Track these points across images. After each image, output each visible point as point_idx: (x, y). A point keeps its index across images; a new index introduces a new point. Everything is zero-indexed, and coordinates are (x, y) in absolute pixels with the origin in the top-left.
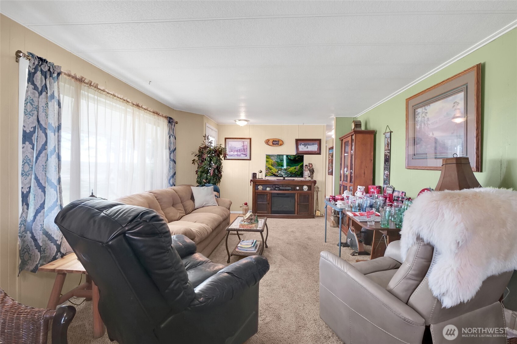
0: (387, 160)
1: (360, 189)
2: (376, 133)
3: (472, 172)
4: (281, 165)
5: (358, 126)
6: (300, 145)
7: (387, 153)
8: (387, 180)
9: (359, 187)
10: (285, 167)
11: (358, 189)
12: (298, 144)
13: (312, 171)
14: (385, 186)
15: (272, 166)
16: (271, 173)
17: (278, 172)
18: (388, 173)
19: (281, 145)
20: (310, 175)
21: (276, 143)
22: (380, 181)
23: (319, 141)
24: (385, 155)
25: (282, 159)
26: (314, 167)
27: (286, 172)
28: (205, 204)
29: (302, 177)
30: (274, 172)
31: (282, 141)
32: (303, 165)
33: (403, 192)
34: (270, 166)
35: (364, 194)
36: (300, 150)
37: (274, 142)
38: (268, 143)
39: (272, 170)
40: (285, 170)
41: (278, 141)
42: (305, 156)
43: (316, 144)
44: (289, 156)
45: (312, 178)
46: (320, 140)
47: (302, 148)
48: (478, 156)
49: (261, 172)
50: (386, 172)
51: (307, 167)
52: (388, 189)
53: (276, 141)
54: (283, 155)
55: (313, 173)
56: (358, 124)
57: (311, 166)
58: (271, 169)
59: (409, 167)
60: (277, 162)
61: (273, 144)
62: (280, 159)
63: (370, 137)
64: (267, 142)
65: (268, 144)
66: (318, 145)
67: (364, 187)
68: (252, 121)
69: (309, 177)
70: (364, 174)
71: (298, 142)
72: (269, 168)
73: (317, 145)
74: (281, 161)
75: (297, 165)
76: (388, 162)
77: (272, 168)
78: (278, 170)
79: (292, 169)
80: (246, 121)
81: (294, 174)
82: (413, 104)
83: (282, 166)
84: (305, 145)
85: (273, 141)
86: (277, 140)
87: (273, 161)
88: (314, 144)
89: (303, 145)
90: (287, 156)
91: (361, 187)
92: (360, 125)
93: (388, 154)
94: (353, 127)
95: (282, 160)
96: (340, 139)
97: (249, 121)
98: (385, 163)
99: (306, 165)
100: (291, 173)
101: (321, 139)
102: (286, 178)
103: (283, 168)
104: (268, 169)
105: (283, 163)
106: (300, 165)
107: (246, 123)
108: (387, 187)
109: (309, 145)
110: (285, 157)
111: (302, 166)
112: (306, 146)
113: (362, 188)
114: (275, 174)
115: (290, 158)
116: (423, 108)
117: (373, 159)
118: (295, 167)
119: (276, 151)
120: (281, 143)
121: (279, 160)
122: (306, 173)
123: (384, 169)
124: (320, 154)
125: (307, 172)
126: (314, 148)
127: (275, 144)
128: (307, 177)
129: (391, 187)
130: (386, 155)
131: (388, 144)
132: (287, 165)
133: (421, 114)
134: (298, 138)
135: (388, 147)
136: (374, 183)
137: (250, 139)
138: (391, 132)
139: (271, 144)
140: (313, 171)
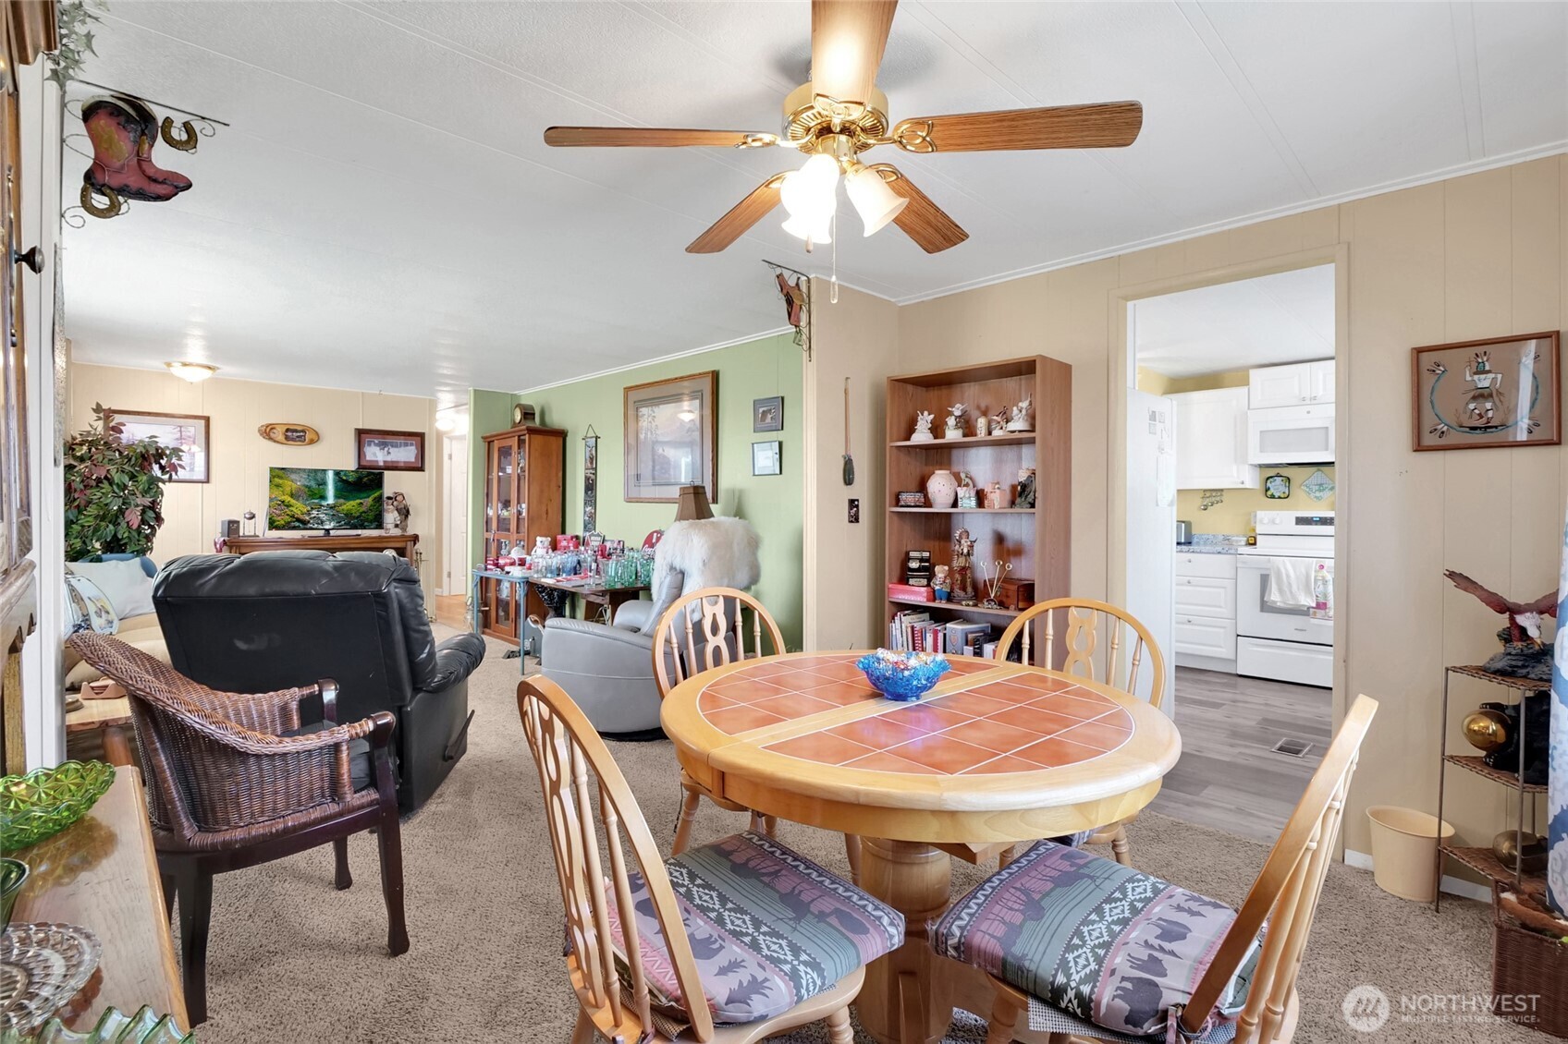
0: (590, 487)
1: (542, 542)
2: (566, 435)
3: (708, 504)
4: (318, 496)
5: (528, 416)
6: (369, 445)
7: (589, 475)
8: (590, 523)
9: (539, 539)
10: (331, 500)
11: (538, 543)
12: (362, 441)
13: (405, 513)
14: (588, 534)
15: (292, 497)
16: (288, 515)
17: (310, 514)
18: (593, 511)
19: (312, 442)
20: (399, 522)
21: (297, 437)
22: (576, 525)
23: (419, 438)
24: (586, 477)
25: (323, 480)
26: (408, 502)
27: (334, 512)
28: (131, 610)
29: (380, 526)
30: (299, 513)
31: (317, 433)
32: (380, 497)
33: (619, 542)
34: (288, 499)
35: (550, 551)
36: (368, 458)
37: (289, 434)
38: (271, 434)
39: (291, 508)
40: (331, 508)
41: (303, 431)
42: (387, 474)
43: (412, 445)
44: (342, 473)
45: (404, 529)
46: (421, 436)
47: (375, 454)
48: (713, 485)
49: (253, 517)
50: (587, 510)
51: (390, 501)
52: (592, 538)
53: (296, 431)
54: (325, 471)
55: (407, 516)
56: (528, 414)
57: (399, 498)
58: (288, 506)
59: (629, 500)
60: (308, 487)
61: (287, 438)
62: (316, 480)
63: (555, 442)
64: (267, 432)
65: (271, 439)
66: (417, 448)
67: (549, 539)
68: (227, 370)
69: (397, 526)
70: (547, 513)
71: (362, 435)
72: (283, 502)
73: (413, 448)
74: (319, 485)
75: (365, 495)
76: (592, 490)
77: (293, 501)
78: (309, 508)
79: (351, 505)
80: (210, 368)
81: (358, 517)
82: (636, 400)
83: (323, 497)
84: (383, 445)
85: (287, 430)
86: (299, 428)
87: (294, 486)
88: (406, 445)
89: (376, 445)
90: (337, 473)
91: (544, 539)
92: (534, 414)
93: (593, 477)
94: (519, 418)
95: (323, 483)
96: (484, 438)
97: (218, 368)
98: (586, 492)
99: (389, 498)
100: (348, 515)
101: (424, 433)
102: (332, 532)
103: (324, 503)
104: (279, 505)
105: (324, 490)
106: (373, 496)
107: (207, 374)
108: (590, 536)
109: (392, 446)
110: (330, 476)
111: (379, 499)
112: (386, 449)
113: (547, 540)
114: (302, 517)
115: (344, 478)
116: (650, 408)
117: (561, 485)
118: (358, 501)
119: (299, 457)
120: (311, 437)
121: (313, 484)
122: (391, 517)
123: (585, 504)
124: (423, 471)
125: (391, 515)
126: (406, 454)
127: (293, 440)
128: (390, 526)
129: (598, 535)
130: (587, 479)
131: (591, 459)
132: (336, 497)
133: (646, 416)
134: (361, 427)
135: (592, 463)
136: (563, 532)
137: (207, 420)
138: (597, 438)
139: (281, 437)
140: (408, 511)
